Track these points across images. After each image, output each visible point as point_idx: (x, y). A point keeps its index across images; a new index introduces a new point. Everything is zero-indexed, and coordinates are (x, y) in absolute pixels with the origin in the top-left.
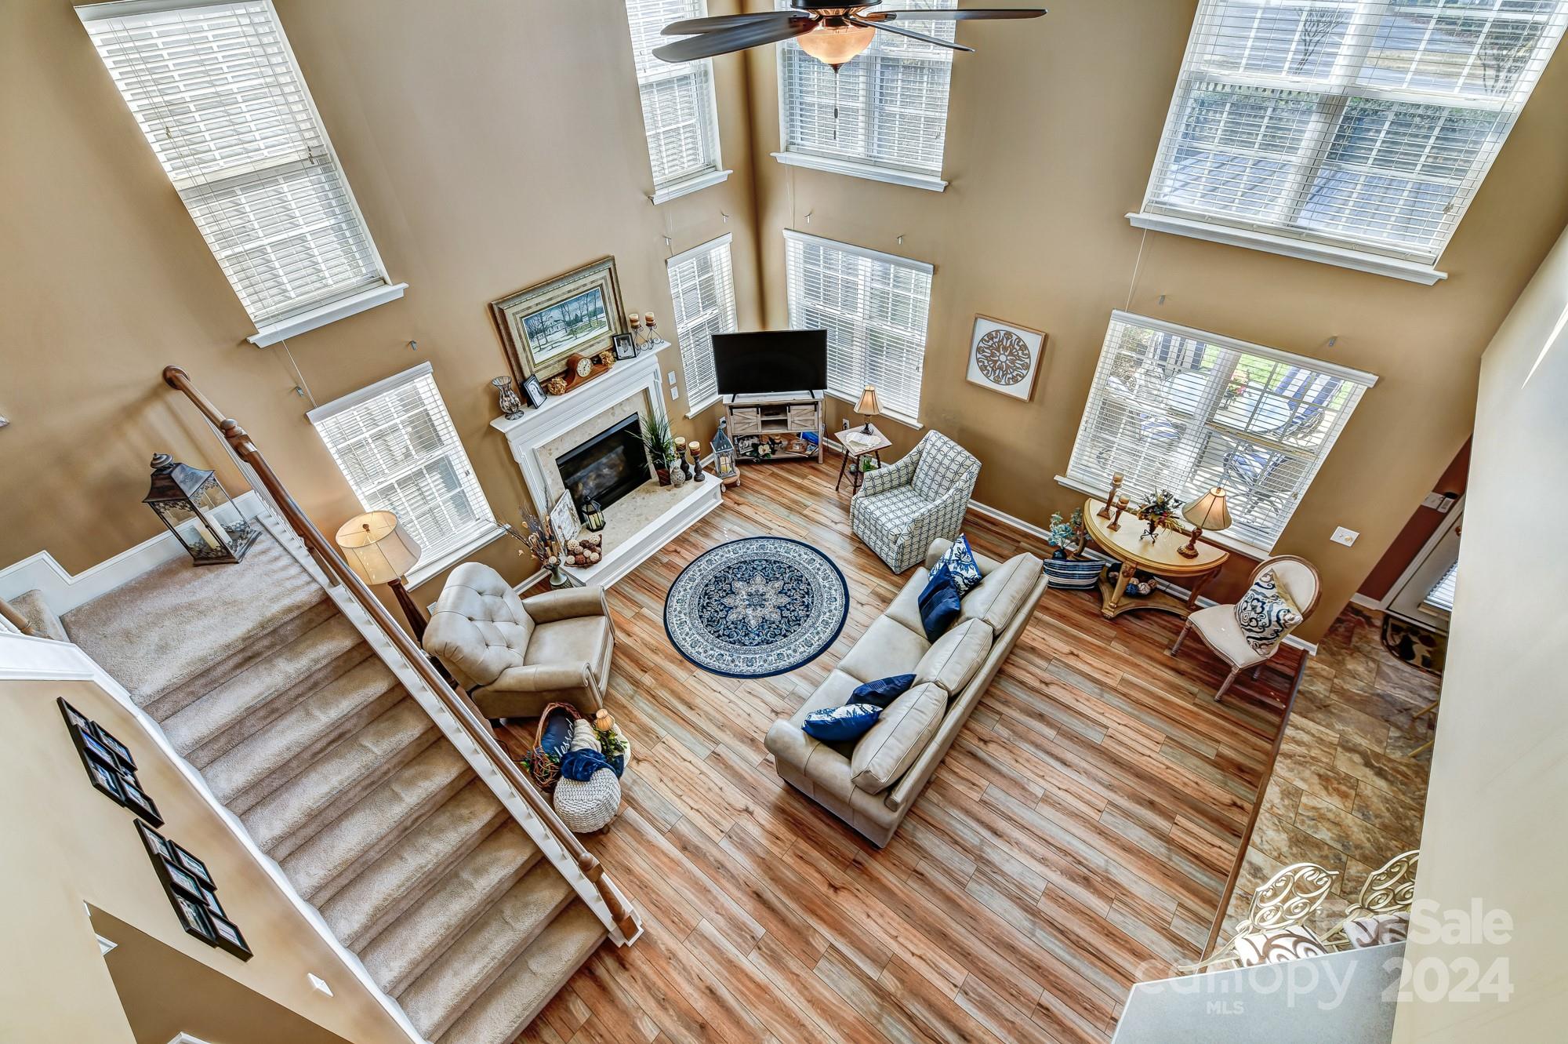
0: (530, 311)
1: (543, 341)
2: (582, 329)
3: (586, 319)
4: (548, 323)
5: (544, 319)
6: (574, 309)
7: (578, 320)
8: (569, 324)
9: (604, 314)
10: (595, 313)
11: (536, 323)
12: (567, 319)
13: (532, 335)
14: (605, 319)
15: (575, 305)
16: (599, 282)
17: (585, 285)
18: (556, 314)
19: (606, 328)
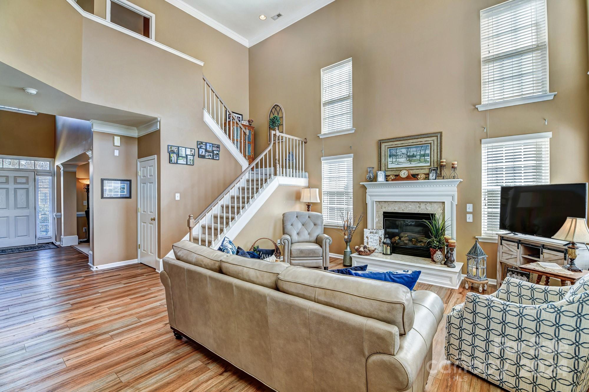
0: (392, 146)
1: (394, 160)
2: (415, 161)
3: (418, 157)
4: (399, 153)
5: (398, 151)
6: (413, 151)
7: (413, 156)
8: (409, 156)
9: (429, 157)
10: (424, 155)
11: (394, 152)
12: (409, 154)
13: (390, 156)
14: (429, 160)
15: (414, 149)
16: (430, 142)
17: (422, 141)
18: (404, 151)
19: (429, 164)
